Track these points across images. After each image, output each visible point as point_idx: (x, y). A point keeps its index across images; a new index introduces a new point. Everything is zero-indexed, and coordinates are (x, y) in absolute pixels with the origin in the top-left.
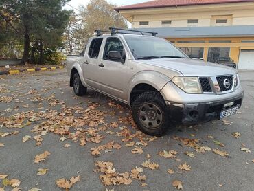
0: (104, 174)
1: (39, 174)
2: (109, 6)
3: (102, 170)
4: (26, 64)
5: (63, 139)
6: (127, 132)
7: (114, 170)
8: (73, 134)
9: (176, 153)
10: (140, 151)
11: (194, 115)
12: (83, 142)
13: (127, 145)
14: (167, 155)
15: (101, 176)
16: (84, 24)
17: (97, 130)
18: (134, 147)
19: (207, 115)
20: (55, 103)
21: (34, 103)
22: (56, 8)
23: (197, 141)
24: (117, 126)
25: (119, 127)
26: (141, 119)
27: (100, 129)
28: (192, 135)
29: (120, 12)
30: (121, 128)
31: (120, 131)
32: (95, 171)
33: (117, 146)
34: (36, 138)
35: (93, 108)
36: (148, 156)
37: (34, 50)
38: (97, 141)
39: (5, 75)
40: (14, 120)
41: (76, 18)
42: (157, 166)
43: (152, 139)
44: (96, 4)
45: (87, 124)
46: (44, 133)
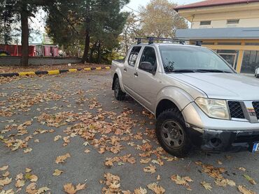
0: (108, 187)
1: (54, 174)
2: (169, 5)
3: (108, 183)
4: (85, 63)
5: (86, 143)
6: (148, 146)
7: (118, 186)
8: (96, 141)
9: (190, 180)
10: (152, 170)
11: (217, 143)
12: (102, 150)
13: (143, 161)
14: (179, 181)
15: (104, 189)
16: (143, 24)
17: (119, 139)
18: (148, 164)
19: (234, 145)
20: (94, 105)
21: (77, 103)
22: (115, 10)
23: (222, 171)
24: (141, 138)
25: (142, 140)
26: (163, 136)
27: (123, 139)
28: (220, 163)
29: (180, 12)
30: (144, 141)
31: (141, 145)
32: (101, 182)
33: (132, 161)
34: (64, 138)
35: (125, 115)
36: (158, 178)
37: (93, 50)
38: (115, 152)
39: (65, 73)
40: (55, 118)
41: (135, 19)
42: (163, 191)
43: (170, 160)
44: (156, 4)
45: (113, 131)
46: (73, 135)
